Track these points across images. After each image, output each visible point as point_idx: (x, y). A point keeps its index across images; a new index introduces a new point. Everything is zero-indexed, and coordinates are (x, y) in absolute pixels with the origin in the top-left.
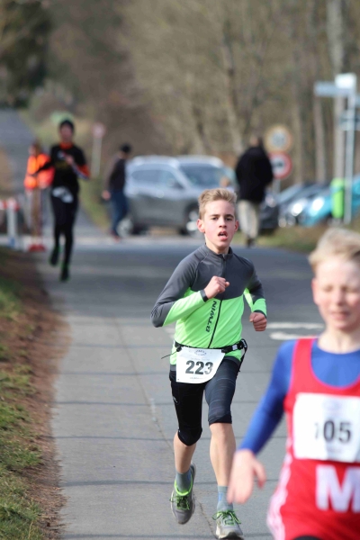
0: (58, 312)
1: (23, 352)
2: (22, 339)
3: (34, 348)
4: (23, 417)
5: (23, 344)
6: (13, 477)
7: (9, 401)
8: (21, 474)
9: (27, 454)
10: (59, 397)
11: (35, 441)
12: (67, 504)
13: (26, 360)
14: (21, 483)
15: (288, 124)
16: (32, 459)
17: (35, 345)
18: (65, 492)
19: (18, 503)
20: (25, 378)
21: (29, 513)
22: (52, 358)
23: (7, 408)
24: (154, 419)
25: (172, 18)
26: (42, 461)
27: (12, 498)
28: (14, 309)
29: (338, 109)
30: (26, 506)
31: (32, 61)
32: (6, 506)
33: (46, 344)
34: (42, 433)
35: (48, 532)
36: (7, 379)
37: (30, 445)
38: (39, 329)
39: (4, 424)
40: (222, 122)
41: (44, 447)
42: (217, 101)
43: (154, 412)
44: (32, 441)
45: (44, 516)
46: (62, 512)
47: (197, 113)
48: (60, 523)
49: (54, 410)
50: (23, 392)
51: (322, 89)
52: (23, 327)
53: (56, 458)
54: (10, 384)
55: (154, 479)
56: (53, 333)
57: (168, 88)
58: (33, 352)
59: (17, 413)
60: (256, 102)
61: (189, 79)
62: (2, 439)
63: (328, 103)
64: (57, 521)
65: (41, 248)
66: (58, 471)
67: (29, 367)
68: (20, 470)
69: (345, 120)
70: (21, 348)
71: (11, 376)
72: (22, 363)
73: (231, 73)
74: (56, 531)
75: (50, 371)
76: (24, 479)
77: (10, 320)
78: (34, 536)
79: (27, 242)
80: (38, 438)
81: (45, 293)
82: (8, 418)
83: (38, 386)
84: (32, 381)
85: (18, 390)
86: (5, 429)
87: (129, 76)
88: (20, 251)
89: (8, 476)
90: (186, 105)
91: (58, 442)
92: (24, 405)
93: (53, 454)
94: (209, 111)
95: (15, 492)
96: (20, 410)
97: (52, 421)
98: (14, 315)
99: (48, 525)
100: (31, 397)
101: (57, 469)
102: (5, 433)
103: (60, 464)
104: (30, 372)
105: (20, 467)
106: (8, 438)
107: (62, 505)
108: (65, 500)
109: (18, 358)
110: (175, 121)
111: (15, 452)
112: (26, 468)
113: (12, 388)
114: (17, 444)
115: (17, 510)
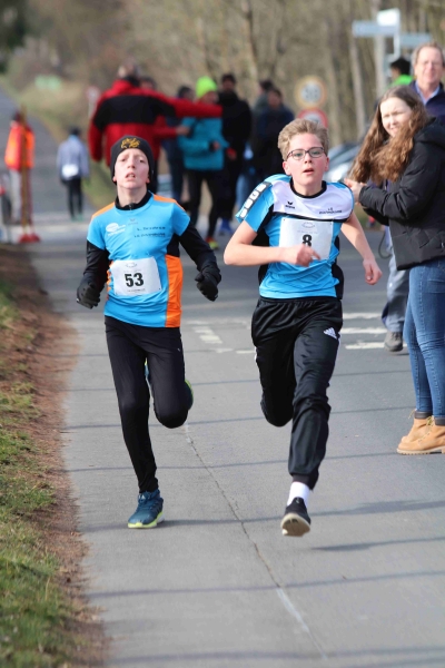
0: (60, 315)
1: (22, 367)
2: (19, 350)
3: (35, 361)
4: (29, 446)
5: (22, 357)
6: (20, 523)
7: (9, 428)
8: (30, 518)
9: (36, 492)
10: (69, 420)
11: (45, 475)
12: (90, 552)
13: (27, 376)
14: (31, 530)
15: (321, 73)
16: (43, 498)
17: (36, 356)
18: (86, 538)
19: (29, 555)
20: (27, 399)
21: (43, 566)
22: (57, 371)
23: (8, 435)
24: (189, 440)
26: (55, 501)
27: (21, 549)
28: (7, 314)
30: (40, 558)
31: (10, 16)
32: (14, 560)
33: (48, 355)
34: (52, 466)
35: (69, 590)
36: (5, 401)
37: (39, 483)
38: (40, 337)
39: (4, 457)
41: (55, 483)
42: (235, 51)
43: (187, 431)
44: (40, 476)
45: (62, 569)
46: (84, 563)
48: (83, 577)
49: (64, 436)
50: (25, 416)
52: (19, 336)
53: (72, 496)
54: (9, 407)
55: (194, 517)
56: (57, 341)
57: (174, 39)
58: (33, 365)
59: (19, 443)
60: (281, 51)
62: (4, 475)
63: (366, 46)
64: (79, 576)
65: (36, 239)
66: (75, 513)
67: (30, 385)
68: (29, 514)
70: (19, 361)
71: (9, 397)
72: (23, 381)
73: (249, 16)
74: (78, 588)
75: (56, 388)
76: (35, 524)
77: (4, 328)
78: (52, 596)
79: (17, 233)
80: (49, 472)
81: (44, 293)
82: (9, 450)
83: (43, 407)
84: (35, 403)
85: (19, 413)
86: (7, 463)
87: (128, 27)
88: (9, 244)
89: (15, 522)
91: (72, 476)
92: (28, 432)
93: (67, 492)
95: (24, 542)
96: (23, 439)
97: (63, 449)
98: (7, 322)
99: (69, 580)
100: (36, 421)
101: (74, 509)
102: (7, 468)
103: (78, 503)
104: (32, 391)
105: (27, 510)
106: (11, 473)
107: (83, 555)
108: (87, 548)
109: (16, 374)
111: (20, 491)
112: (35, 510)
113: (11, 412)
114: (22, 482)
115: (29, 563)
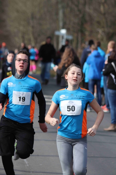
25: (18, 11)
29: (60, 39)
40: (30, 40)
42: (28, 34)
47: (23, 37)
51: (57, 33)
57: (16, 30)
60: (39, 35)
61: (21, 28)
63: (58, 37)
69: (62, 42)
73: (33, 27)
87: (5, 26)
90: (20, 35)
94: (26, 37)
110: (17, 39)
